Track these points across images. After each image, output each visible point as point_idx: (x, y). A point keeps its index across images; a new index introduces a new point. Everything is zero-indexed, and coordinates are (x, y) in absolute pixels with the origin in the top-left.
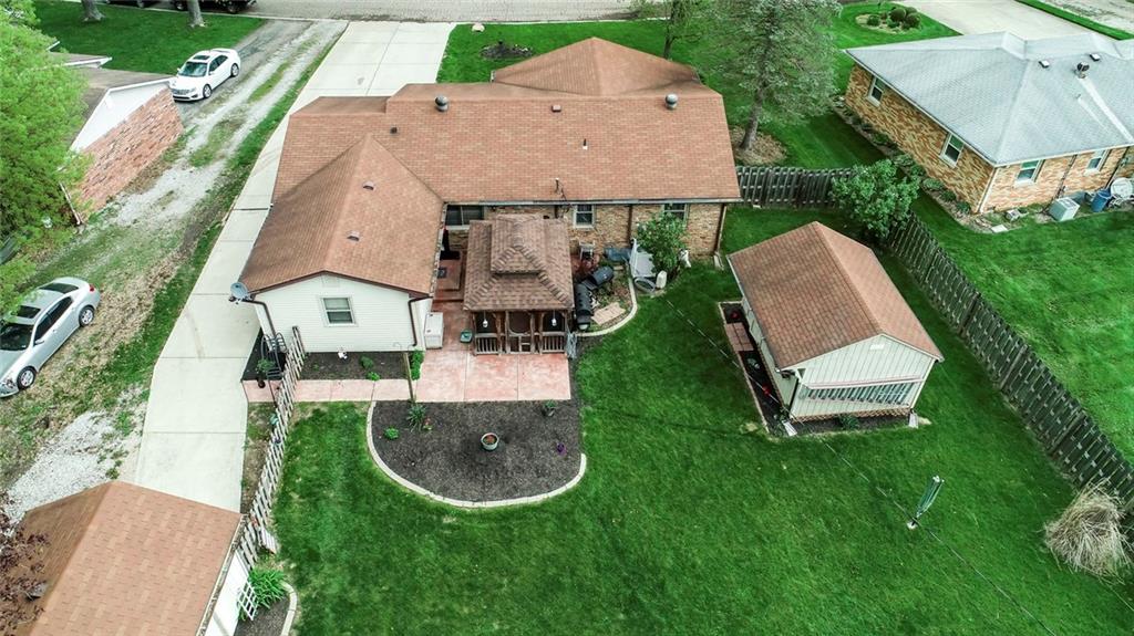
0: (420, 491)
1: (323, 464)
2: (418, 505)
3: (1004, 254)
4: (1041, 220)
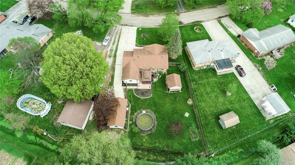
0: (139, 97)
1: (131, 94)
2: (138, 98)
3: (196, 73)
4: (202, 68)
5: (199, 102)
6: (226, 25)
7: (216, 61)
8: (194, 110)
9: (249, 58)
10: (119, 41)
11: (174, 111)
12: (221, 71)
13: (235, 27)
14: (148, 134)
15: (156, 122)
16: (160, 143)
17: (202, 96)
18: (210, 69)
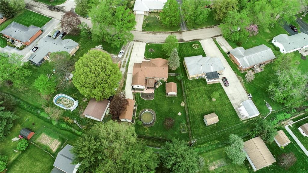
0: (144, 99)
3: (190, 82)
4: (195, 78)
5: (190, 105)
6: (219, 43)
7: (206, 73)
8: (185, 110)
9: (234, 71)
10: (131, 54)
11: (170, 111)
12: (210, 81)
13: (227, 45)
14: (149, 127)
15: (156, 119)
16: (157, 133)
17: (193, 100)
18: (201, 79)
